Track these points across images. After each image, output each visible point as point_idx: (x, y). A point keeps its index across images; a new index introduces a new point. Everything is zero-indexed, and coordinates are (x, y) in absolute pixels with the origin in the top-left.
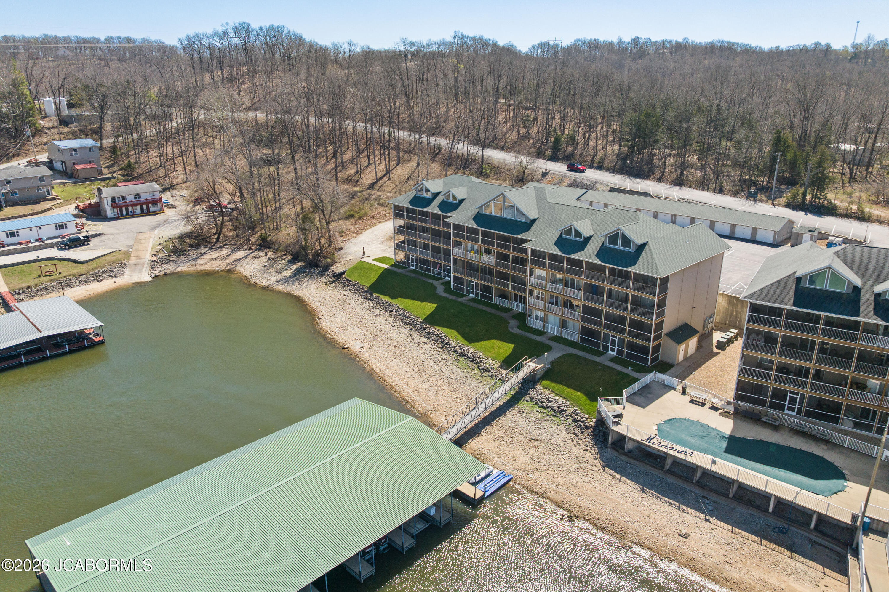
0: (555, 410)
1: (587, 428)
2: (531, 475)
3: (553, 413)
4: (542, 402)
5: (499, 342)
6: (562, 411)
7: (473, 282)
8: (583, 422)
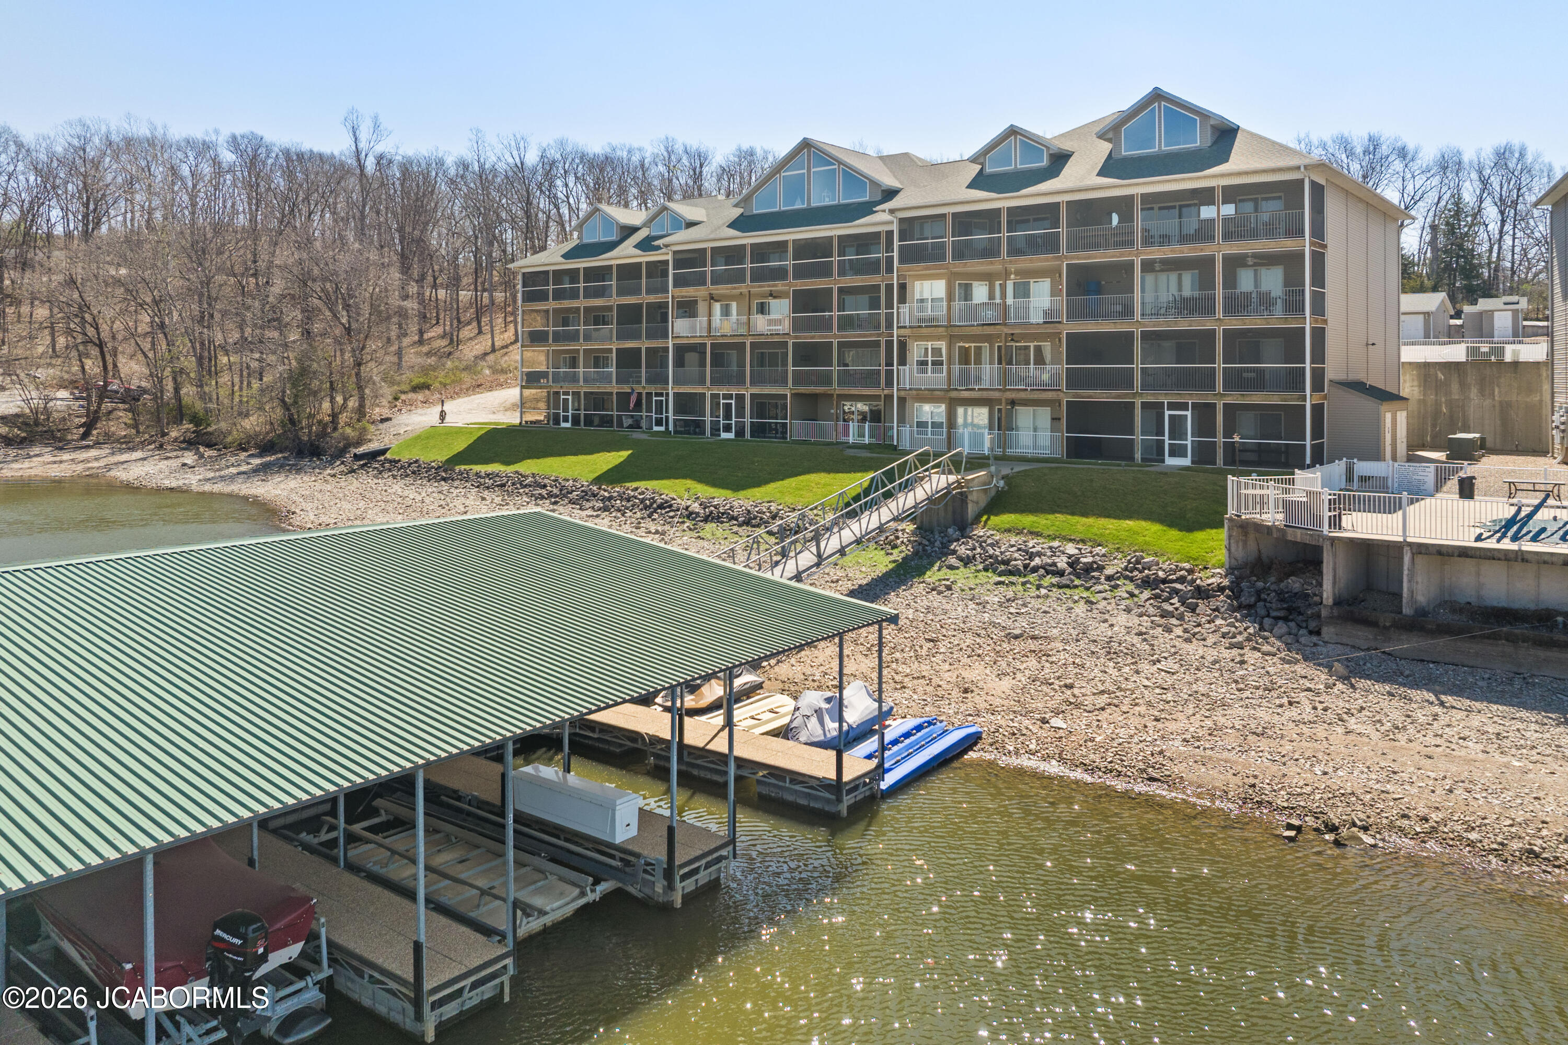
0: (1061, 573)
1: (1202, 593)
2: (1057, 722)
3: (1055, 580)
4: (1006, 562)
5: (823, 475)
6: (1088, 569)
7: (730, 397)
8: (1182, 580)
